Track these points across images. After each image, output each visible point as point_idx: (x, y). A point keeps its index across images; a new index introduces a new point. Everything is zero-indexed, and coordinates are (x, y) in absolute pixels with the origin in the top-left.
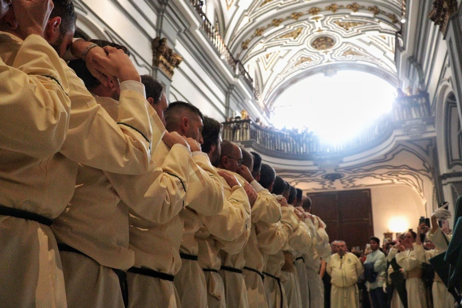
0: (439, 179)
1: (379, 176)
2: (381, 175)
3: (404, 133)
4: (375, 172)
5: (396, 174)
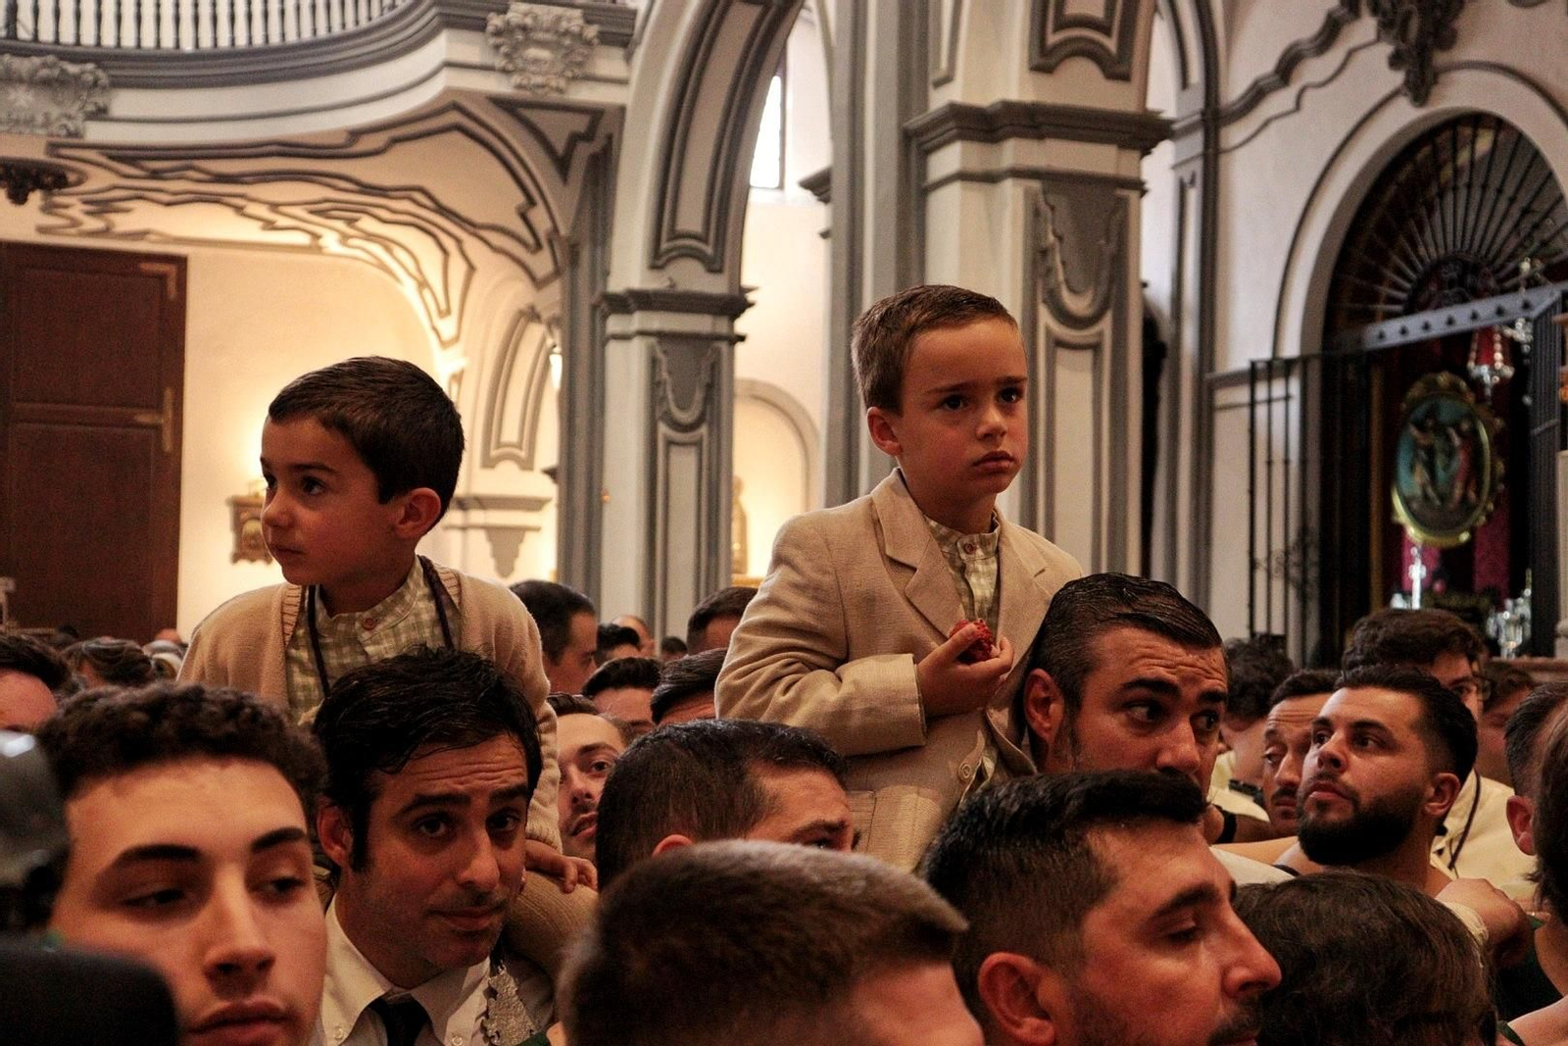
0: (594, 308)
1: (262, 211)
2: (274, 207)
3: (485, 60)
5: (349, 214)
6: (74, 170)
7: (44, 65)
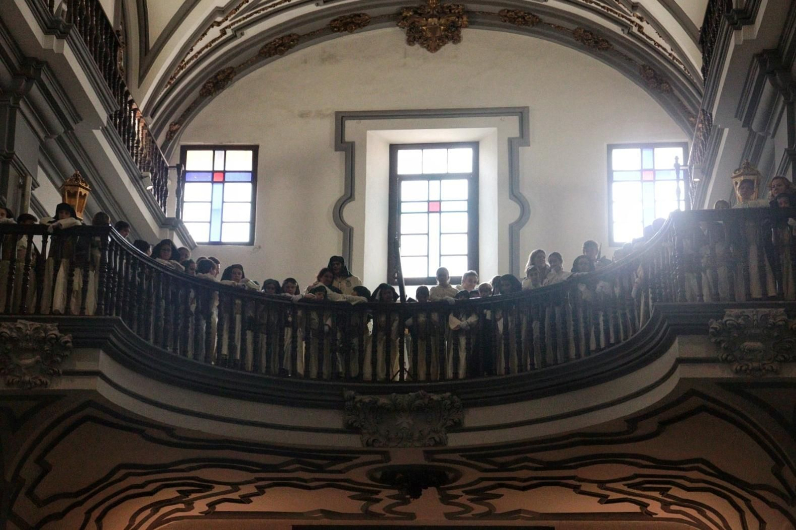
1: (594, 488)
2: (601, 484)
3: (713, 354)
4: (583, 472)
5: (662, 486)
6: (450, 469)
7: (418, 397)
